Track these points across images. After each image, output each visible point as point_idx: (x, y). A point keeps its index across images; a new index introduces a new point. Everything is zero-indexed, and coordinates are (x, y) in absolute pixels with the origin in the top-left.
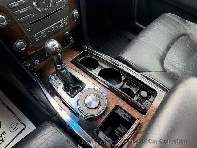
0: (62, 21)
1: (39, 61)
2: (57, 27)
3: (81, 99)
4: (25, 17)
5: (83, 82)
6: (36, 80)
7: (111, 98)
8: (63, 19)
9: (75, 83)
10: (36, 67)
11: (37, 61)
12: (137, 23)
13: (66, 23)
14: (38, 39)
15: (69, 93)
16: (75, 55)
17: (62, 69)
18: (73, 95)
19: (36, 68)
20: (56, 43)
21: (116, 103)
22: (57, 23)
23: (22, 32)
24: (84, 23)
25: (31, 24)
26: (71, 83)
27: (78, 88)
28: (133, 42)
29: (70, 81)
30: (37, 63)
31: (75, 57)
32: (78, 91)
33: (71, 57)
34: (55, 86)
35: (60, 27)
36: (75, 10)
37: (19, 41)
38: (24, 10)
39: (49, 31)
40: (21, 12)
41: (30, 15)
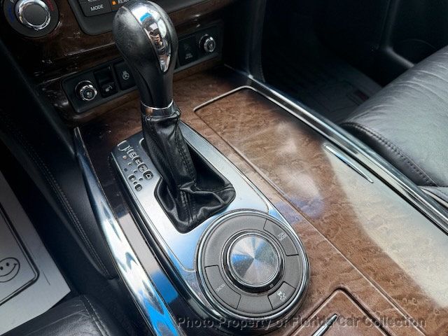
1: (96, 92)
3: (215, 243)
5: (226, 182)
6: (75, 151)
7: (321, 259)
9: (198, 182)
11: (88, 90)
12: (390, 51)
14: (102, 6)
15: (174, 212)
16: (214, 94)
18: (186, 223)
21: (337, 279)
26: (185, 180)
27: (208, 199)
29: (184, 172)
30: (88, 94)
31: (212, 100)
32: (205, 210)
33: (198, 97)
34: (130, 178)
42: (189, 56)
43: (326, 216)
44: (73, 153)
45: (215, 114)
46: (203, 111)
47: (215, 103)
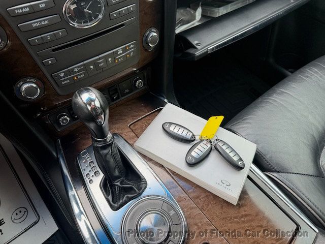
0: (122, 49)
2: (110, 59)
4: (42, 36)
5: (142, 178)
6: (57, 154)
7: (196, 224)
8: (124, 46)
10: (62, 128)
11: (64, 119)
13: (130, 53)
14: (68, 81)
15: (110, 198)
17: (104, 148)
18: (116, 205)
20: (97, 97)
23: (36, 64)
25: (54, 50)
26: (117, 178)
27: (130, 190)
28: (261, 101)
29: (116, 173)
30: (64, 121)
31: (140, 118)
32: (127, 197)
33: (132, 116)
34: (87, 175)
35: (117, 61)
36: (153, 30)
37: (28, 80)
38: (40, 21)
39: (92, 67)
40: (34, 25)
41: (54, 32)
42: (127, 91)
43: (203, 196)
44: (56, 156)
45: (142, 127)
46: (134, 126)
47: (142, 120)
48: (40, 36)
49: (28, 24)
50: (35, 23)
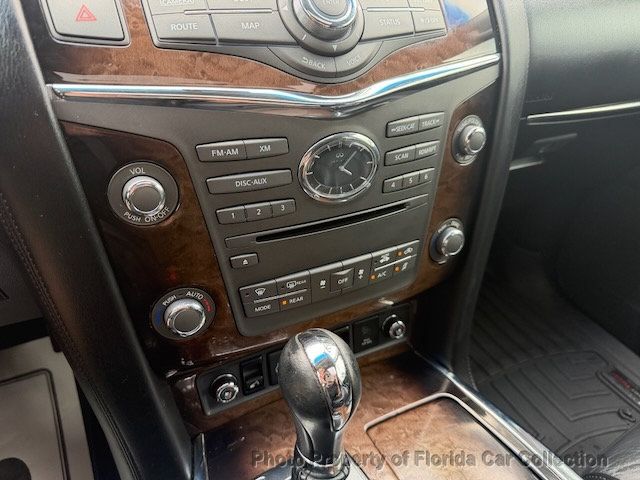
0: (391, 253)
1: (237, 389)
2: (361, 272)
4: (247, 207)
6: (192, 473)
8: (395, 248)
10: (218, 410)
11: (228, 390)
13: (401, 264)
14: (268, 307)
19: (214, 417)
20: (340, 354)
22: (369, 256)
23: (215, 263)
24: (474, 280)
25: (259, 239)
30: (227, 394)
31: (393, 413)
35: (373, 277)
36: (454, 223)
37: (189, 293)
38: (253, 179)
39: (323, 283)
40: (238, 184)
41: (272, 203)
42: (367, 341)
45: (397, 439)
46: (380, 431)
47: (398, 419)
48: (242, 207)
49: (227, 180)
50: (242, 181)
